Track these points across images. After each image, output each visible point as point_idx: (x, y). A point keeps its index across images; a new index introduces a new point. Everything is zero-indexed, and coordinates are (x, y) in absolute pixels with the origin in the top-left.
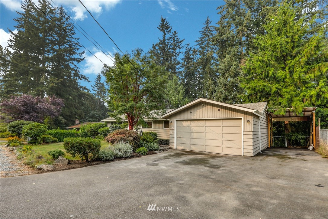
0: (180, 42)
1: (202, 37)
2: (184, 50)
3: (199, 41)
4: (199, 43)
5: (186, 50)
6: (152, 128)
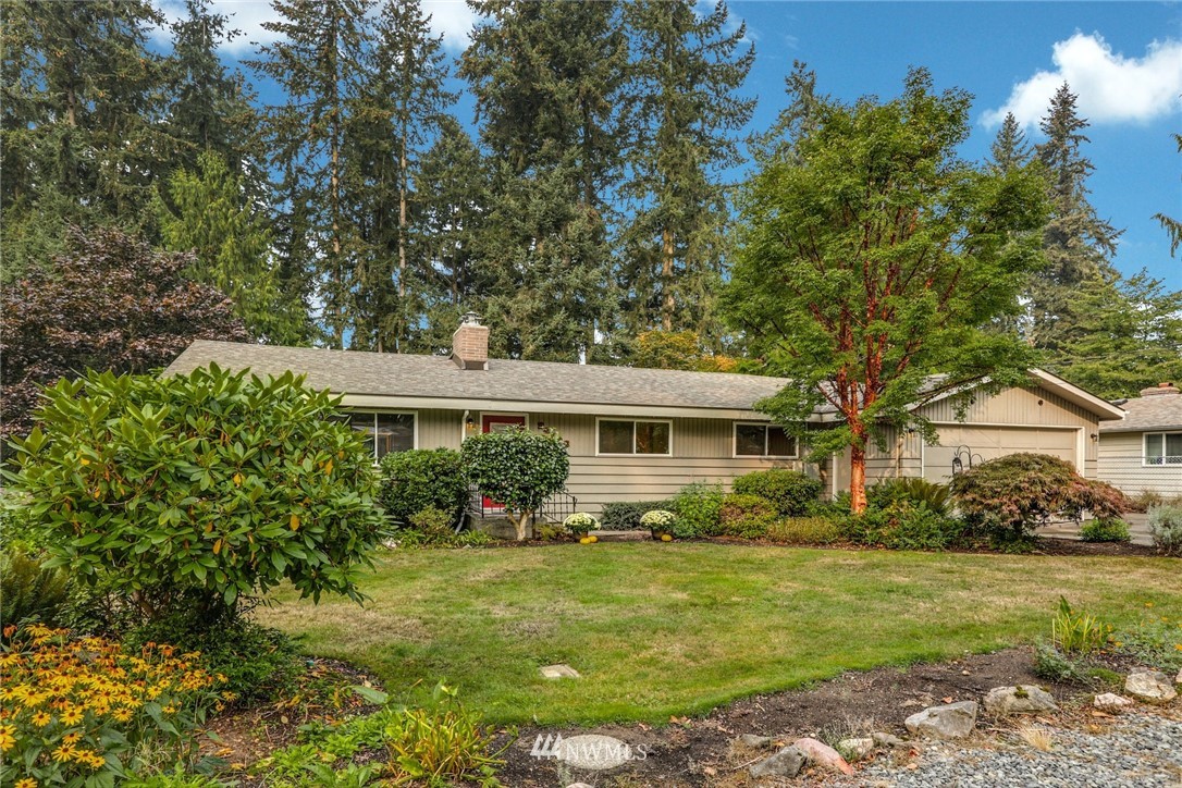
6: (670, 455)
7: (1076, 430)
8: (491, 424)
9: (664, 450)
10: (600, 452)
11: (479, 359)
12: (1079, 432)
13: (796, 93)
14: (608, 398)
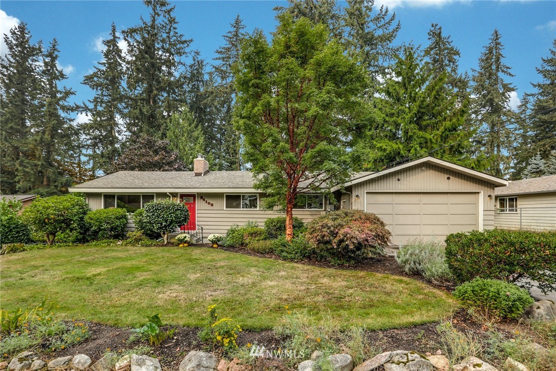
0: (183, 42)
1: (226, 46)
2: (189, 61)
3: (220, 52)
4: (221, 56)
5: (193, 62)
6: (258, 209)
7: (478, 193)
8: (184, 198)
9: (256, 207)
10: (226, 208)
11: (200, 172)
12: (480, 194)
13: (433, 39)
14: (235, 185)
